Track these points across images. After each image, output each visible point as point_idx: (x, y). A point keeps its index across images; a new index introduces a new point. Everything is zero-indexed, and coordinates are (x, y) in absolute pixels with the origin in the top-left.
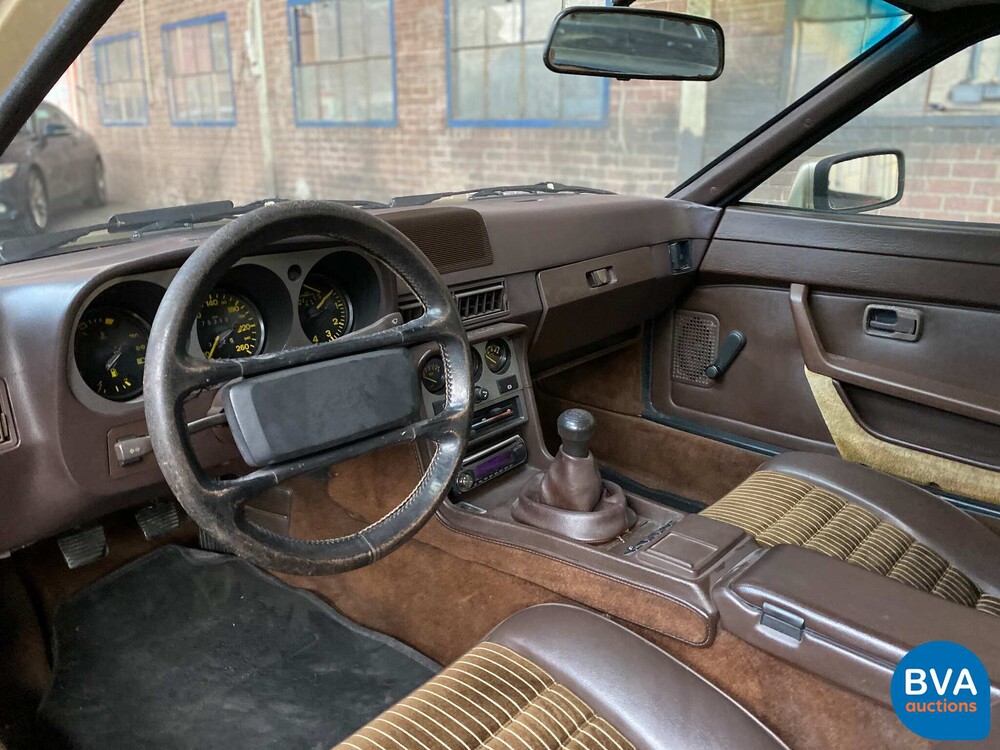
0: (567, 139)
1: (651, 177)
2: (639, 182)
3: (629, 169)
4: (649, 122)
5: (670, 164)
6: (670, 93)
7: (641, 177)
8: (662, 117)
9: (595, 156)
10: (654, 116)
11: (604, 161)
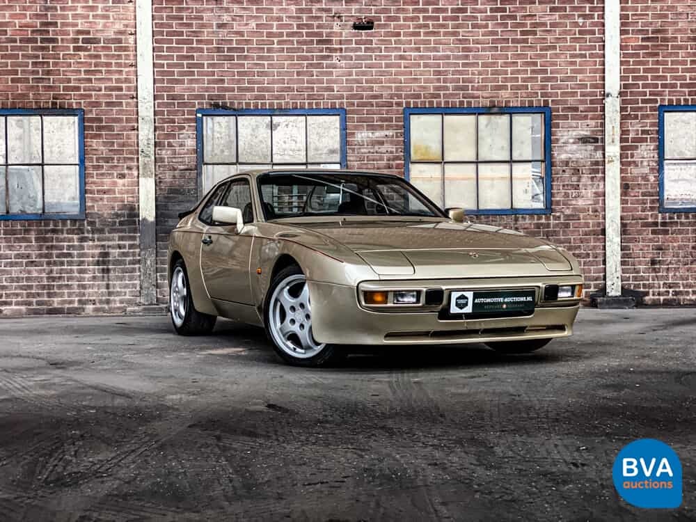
0: (51, 227)
1: (120, 247)
2: (111, 251)
3: (103, 243)
4: (117, 215)
5: (134, 238)
6: (131, 199)
7: (113, 247)
8: (126, 212)
9: (75, 237)
10: (119, 212)
11: (82, 240)
